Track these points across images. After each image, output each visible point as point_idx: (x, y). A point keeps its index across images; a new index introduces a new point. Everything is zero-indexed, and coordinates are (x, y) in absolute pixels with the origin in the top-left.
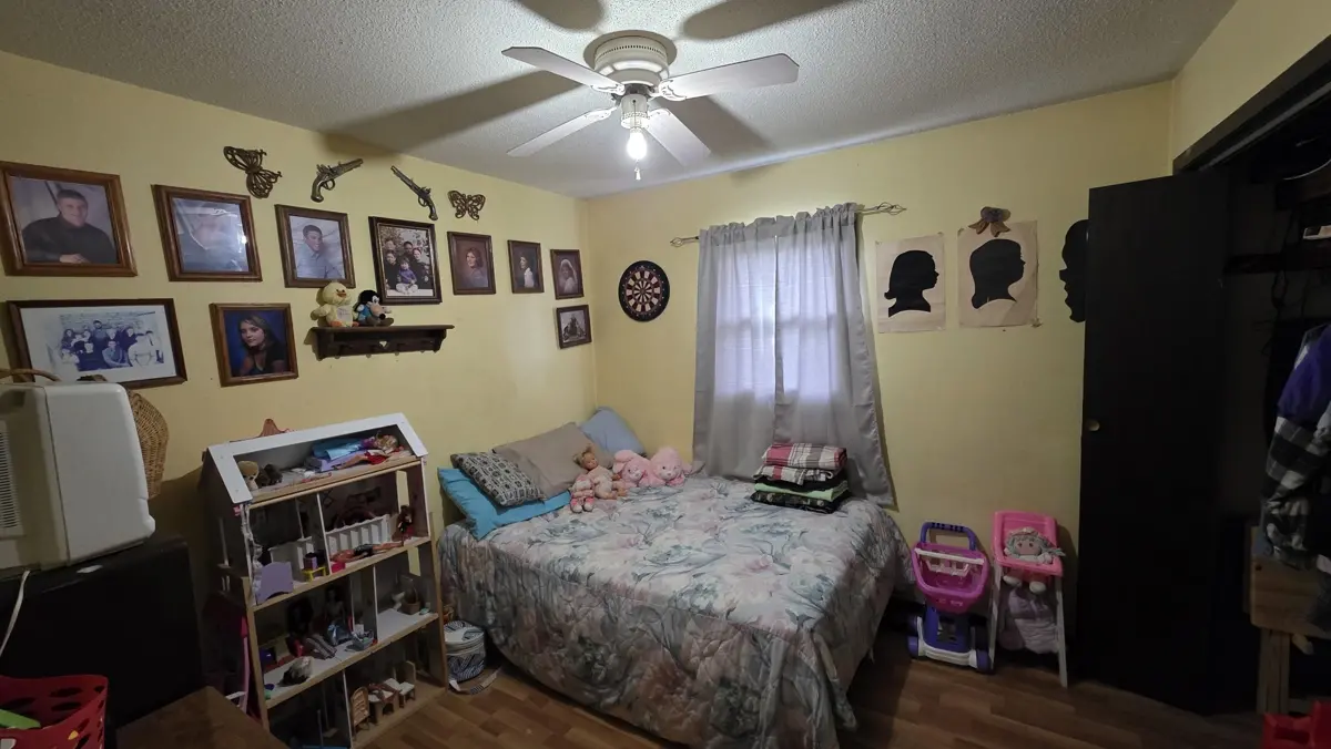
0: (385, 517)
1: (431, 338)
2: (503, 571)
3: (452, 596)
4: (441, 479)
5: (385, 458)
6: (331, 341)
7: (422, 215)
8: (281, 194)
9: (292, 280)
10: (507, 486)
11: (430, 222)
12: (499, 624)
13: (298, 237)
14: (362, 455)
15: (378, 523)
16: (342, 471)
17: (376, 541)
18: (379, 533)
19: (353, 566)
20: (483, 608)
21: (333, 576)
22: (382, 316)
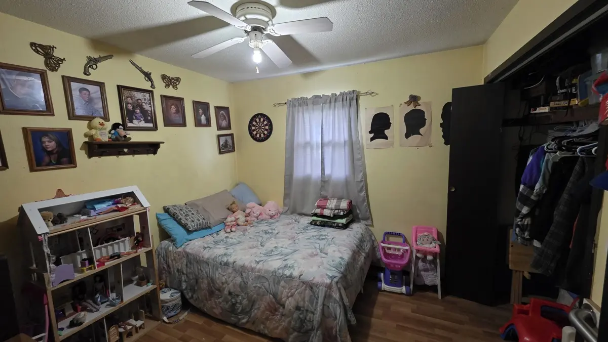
0: (127, 238)
1: (152, 148)
2: (190, 263)
3: (164, 276)
4: (158, 218)
5: (127, 208)
6: (95, 149)
7: (147, 86)
8: (65, 70)
9: (72, 116)
10: (193, 221)
11: (151, 89)
12: (189, 288)
13: (76, 94)
14: (114, 207)
15: (123, 241)
16: (103, 216)
17: (122, 251)
18: (124, 246)
19: (108, 264)
20: (180, 281)
21: (97, 270)
22: (125, 136)
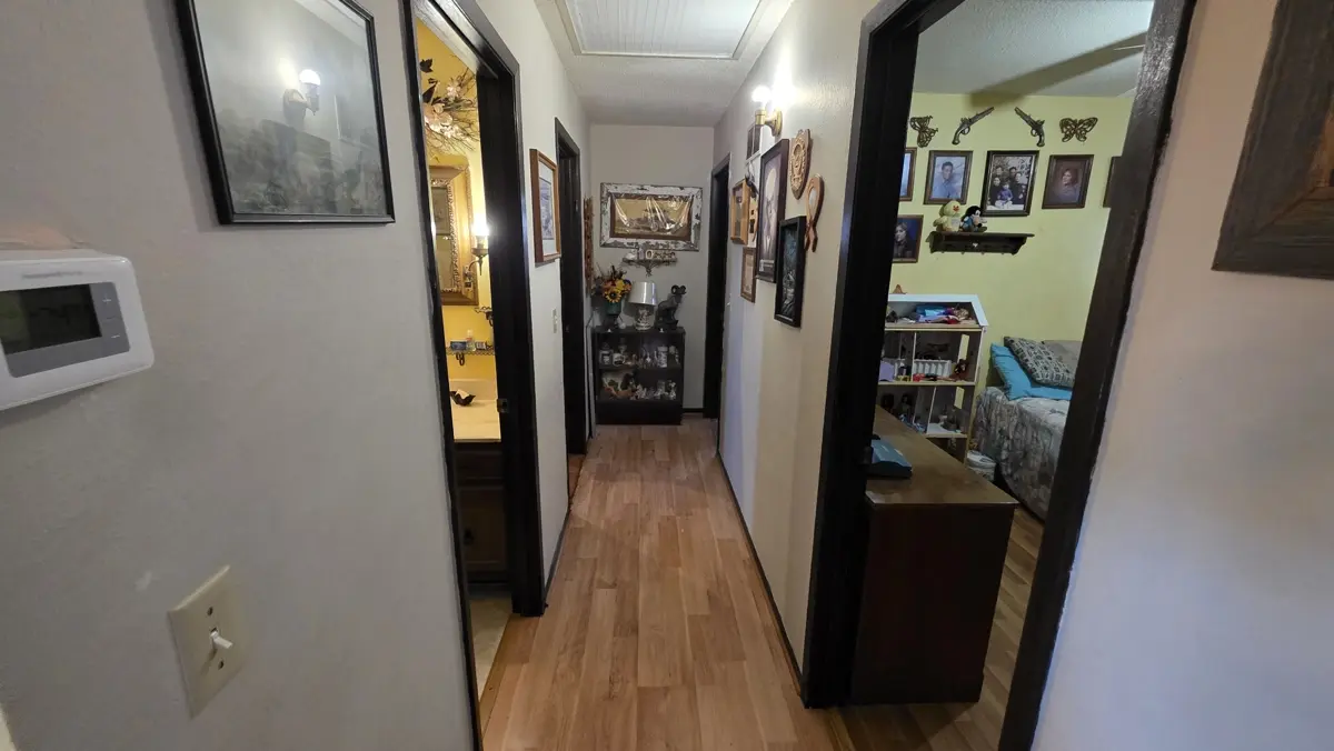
0: (948, 362)
1: (1013, 243)
2: (1023, 425)
4: (992, 352)
5: (957, 322)
6: (943, 241)
10: (1046, 368)
11: (1037, 148)
12: (1010, 461)
13: (938, 170)
14: (944, 317)
15: (943, 364)
16: (931, 323)
17: (939, 373)
18: (943, 370)
19: (923, 382)
21: (912, 383)
22: (980, 225)
